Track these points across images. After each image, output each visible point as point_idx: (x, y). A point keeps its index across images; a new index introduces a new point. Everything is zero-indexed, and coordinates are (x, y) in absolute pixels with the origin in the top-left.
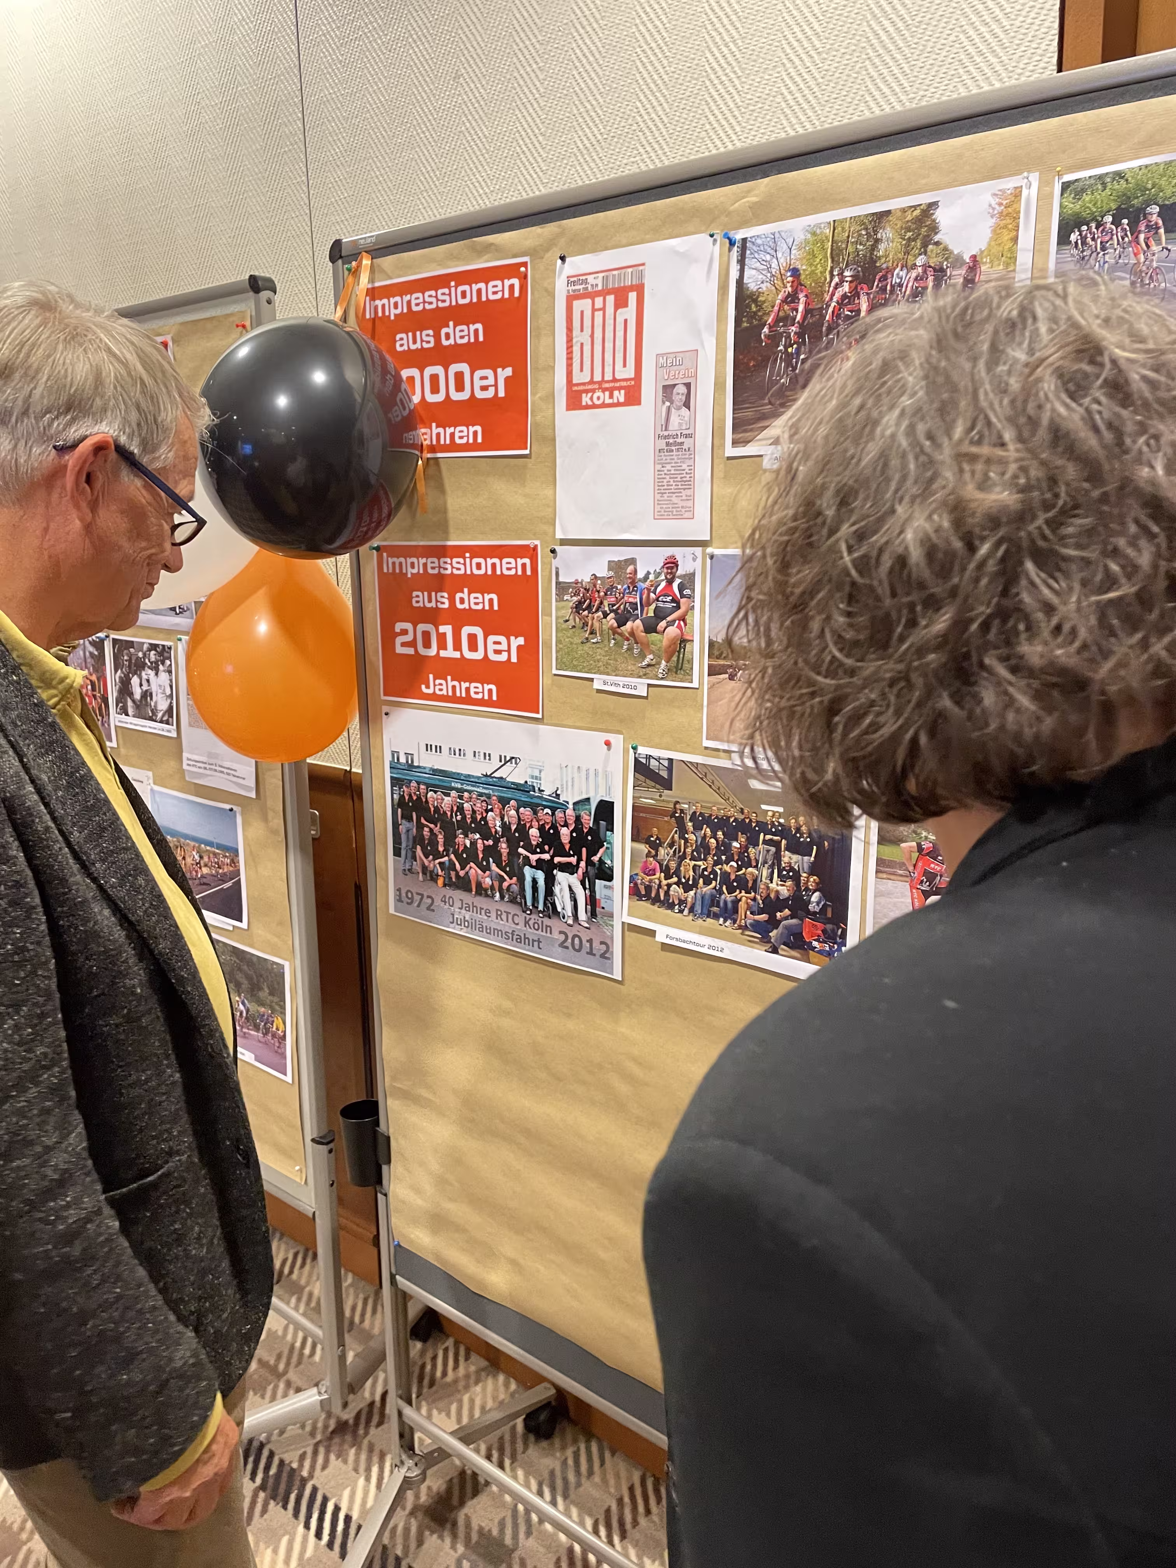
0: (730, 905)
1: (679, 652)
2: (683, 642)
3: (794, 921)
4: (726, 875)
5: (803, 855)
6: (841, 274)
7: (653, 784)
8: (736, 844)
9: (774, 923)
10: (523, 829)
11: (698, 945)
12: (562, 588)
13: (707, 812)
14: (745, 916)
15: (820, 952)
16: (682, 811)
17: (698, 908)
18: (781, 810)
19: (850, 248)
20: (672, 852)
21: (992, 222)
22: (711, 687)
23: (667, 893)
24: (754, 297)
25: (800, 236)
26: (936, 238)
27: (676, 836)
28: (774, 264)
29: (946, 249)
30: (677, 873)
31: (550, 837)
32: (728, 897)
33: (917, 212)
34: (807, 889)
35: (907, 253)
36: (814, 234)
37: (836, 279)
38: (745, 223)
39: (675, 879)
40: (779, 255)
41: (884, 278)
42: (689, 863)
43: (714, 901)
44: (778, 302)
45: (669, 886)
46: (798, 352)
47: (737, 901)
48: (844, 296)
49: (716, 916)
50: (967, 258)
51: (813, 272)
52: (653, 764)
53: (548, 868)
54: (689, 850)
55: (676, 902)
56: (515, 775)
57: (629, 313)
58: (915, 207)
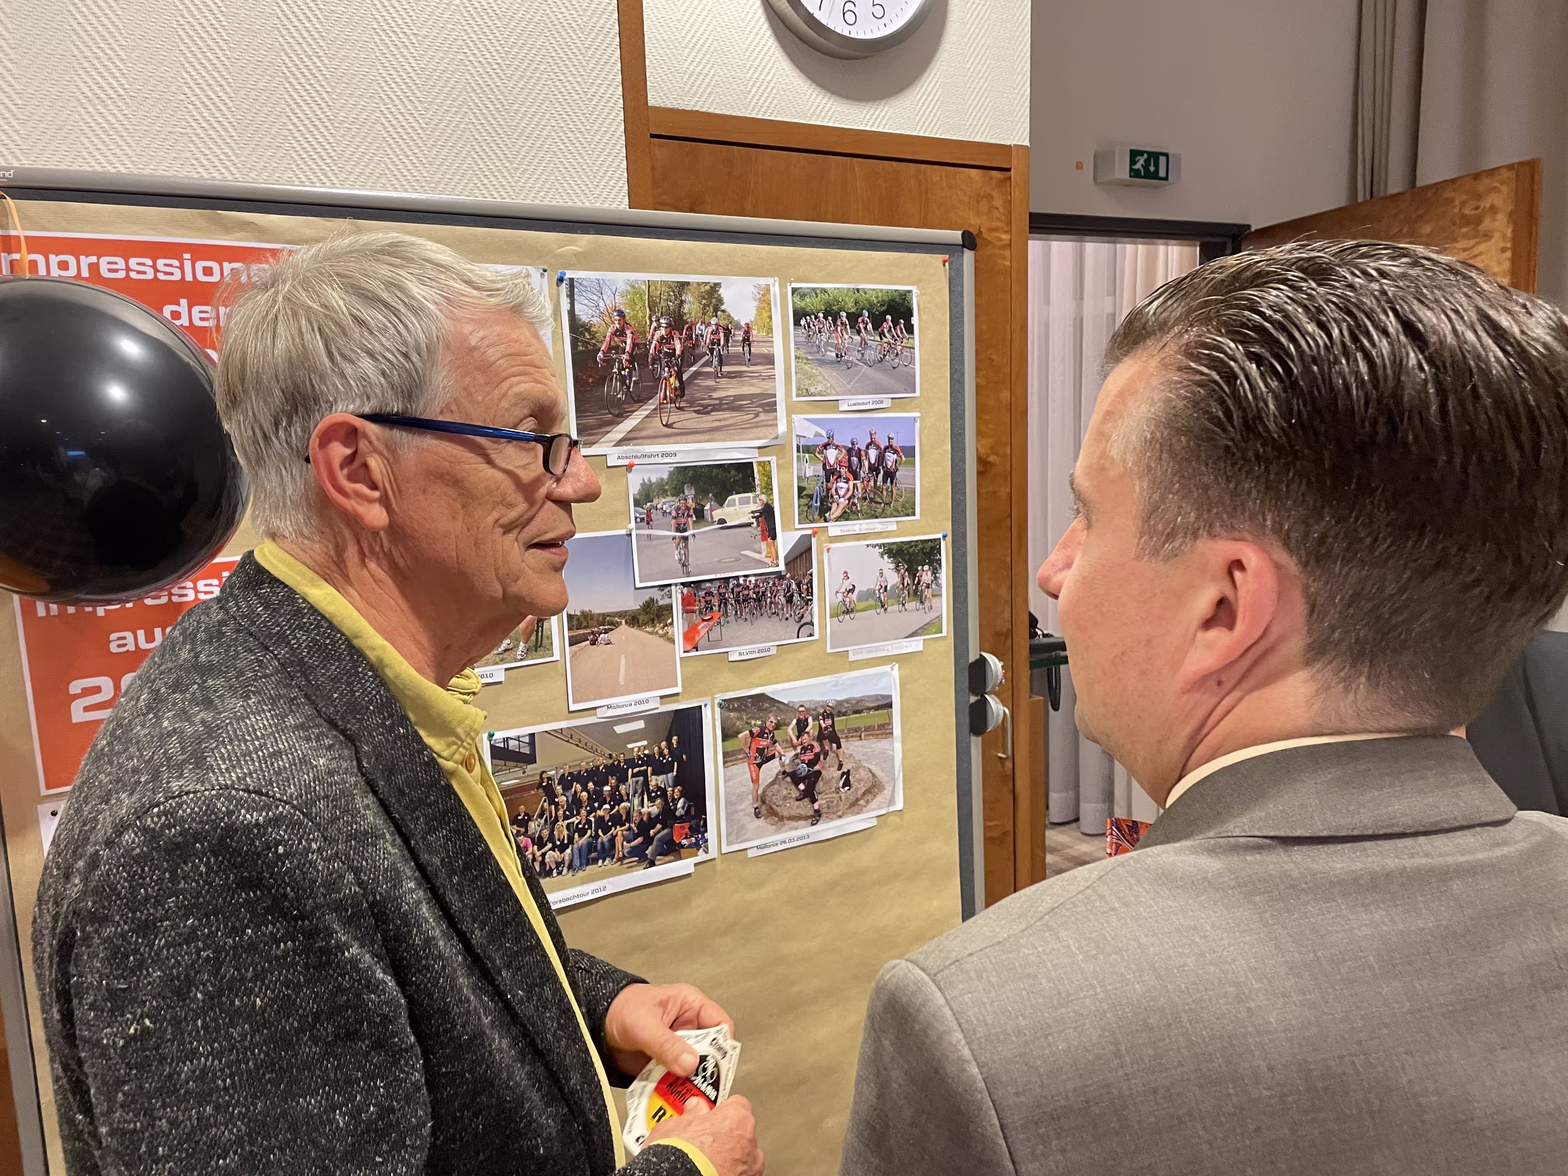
0: (607, 845)
1: (537, 632)
3: (666, 831)
4: (600, 820)
5: (666, 773)
6: (658, 320)
7: (514, 764)
8: (607, 788)
9: (648, 841)
11: (582, 895)
13: (575, 771)
14: (622, 846)
15: (690, 847)
16: (549, 779)
17: (577, 862)
18: (645, 743)
19: (663, 304)
20: (543, 821)
21: (756, 304)
22: (574, 655)
23: (543, 863)
24: (587, 328)
25: (622, 287)
26: (723, 307)
28: (602, 304)
29: (729, 316)
32: (604, 838)
33: (708, 287)
34: (673, 800)
35: (704, 314)
36: (633, 287)
37: (654, 324)
38: (571, 267)
39: (550, 845)
40: (605, 298)
41: (690, 329)
42: (562, 824)
43: (591, 847)
44: (609, 334)
46: (630, 374)
47: (613, 838)
48: (662, 337)
49: (595, 861)
50: (743, 324)
51: (635, 317)
52: (513, 744)
54: (561, 812)
55: (553, 866)
58: (706, 283)
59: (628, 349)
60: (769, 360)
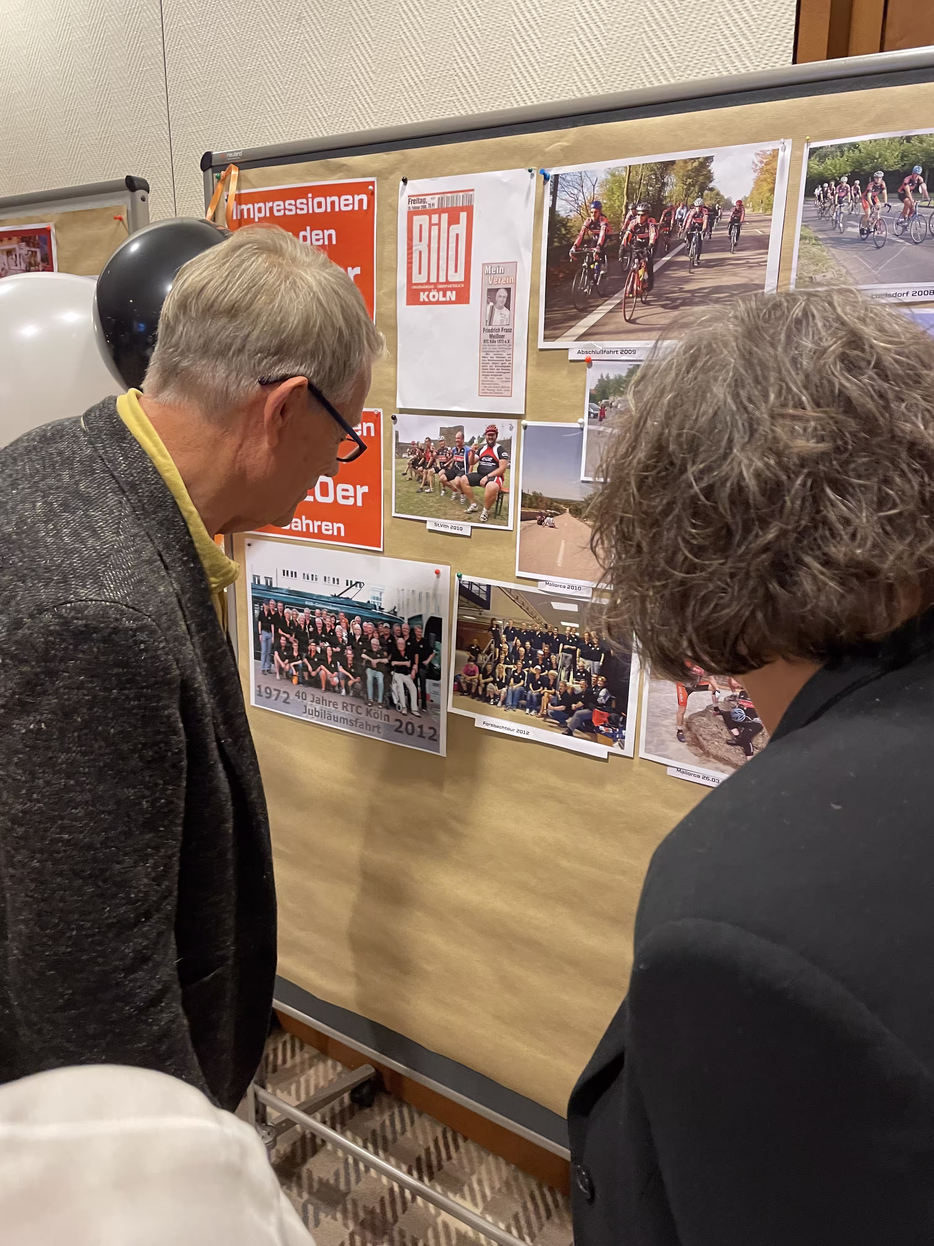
0: (535, 699)
1: (498, 501)
2: (501, 494)
3: (586, 711)
4: (532, 676)
5: (594, 660)
6: (634, 208)
7: (474, 604)
8: (540, 652)
9: (570, 712)
10: (365, 639)
11: (509, 729)
12: (401, 448)
13: (518, 627)
14: (547, 707)
15: (606, 734)
16: (498, 626)
17: (509, 702)
18: (577, 626)
19: (643, 189)
20: (489, 657)
21: (754, 175)
22: (523, 530)
23: (484, 690)
24: (564, 223)
25: (602, 176)
26: (711, 185)
27: (493, 646)
28: (581, 198)
29: (718, 194)
30: (493, 674)
31: (389, 646)
32: (534, 693)
33: (696, 164)
34: (596, 687)
35: (687, 195)
36: (613, 175)
37: (630, 213)
38: (558, 163)
39: (491, 679)
40: (585, 190)
41: (669, 214)
42: (503, 666)
43: (522, 695)
44: (583, 227)
45: (486, 684)
46: (599, 268)
47: (540, 696)
48: (637, 226)
49: (524, 707)
50: (734, 203)
51: (612, 206)
52: (475, 588)
53: (388, 670)
54: (503, 656)
55: (492, 696)
56: (361, 596)
57: (460, 228)
58: (694, 160)
59: (600, 241)
60: (762, 243)
